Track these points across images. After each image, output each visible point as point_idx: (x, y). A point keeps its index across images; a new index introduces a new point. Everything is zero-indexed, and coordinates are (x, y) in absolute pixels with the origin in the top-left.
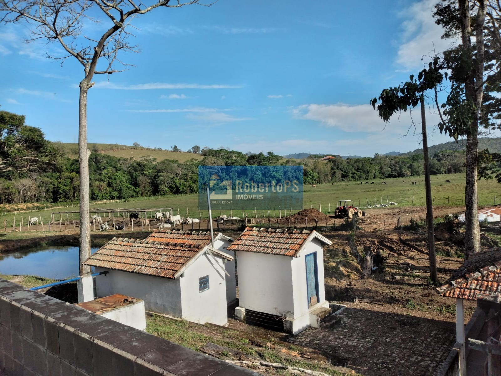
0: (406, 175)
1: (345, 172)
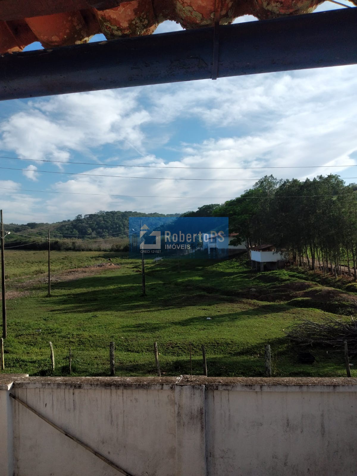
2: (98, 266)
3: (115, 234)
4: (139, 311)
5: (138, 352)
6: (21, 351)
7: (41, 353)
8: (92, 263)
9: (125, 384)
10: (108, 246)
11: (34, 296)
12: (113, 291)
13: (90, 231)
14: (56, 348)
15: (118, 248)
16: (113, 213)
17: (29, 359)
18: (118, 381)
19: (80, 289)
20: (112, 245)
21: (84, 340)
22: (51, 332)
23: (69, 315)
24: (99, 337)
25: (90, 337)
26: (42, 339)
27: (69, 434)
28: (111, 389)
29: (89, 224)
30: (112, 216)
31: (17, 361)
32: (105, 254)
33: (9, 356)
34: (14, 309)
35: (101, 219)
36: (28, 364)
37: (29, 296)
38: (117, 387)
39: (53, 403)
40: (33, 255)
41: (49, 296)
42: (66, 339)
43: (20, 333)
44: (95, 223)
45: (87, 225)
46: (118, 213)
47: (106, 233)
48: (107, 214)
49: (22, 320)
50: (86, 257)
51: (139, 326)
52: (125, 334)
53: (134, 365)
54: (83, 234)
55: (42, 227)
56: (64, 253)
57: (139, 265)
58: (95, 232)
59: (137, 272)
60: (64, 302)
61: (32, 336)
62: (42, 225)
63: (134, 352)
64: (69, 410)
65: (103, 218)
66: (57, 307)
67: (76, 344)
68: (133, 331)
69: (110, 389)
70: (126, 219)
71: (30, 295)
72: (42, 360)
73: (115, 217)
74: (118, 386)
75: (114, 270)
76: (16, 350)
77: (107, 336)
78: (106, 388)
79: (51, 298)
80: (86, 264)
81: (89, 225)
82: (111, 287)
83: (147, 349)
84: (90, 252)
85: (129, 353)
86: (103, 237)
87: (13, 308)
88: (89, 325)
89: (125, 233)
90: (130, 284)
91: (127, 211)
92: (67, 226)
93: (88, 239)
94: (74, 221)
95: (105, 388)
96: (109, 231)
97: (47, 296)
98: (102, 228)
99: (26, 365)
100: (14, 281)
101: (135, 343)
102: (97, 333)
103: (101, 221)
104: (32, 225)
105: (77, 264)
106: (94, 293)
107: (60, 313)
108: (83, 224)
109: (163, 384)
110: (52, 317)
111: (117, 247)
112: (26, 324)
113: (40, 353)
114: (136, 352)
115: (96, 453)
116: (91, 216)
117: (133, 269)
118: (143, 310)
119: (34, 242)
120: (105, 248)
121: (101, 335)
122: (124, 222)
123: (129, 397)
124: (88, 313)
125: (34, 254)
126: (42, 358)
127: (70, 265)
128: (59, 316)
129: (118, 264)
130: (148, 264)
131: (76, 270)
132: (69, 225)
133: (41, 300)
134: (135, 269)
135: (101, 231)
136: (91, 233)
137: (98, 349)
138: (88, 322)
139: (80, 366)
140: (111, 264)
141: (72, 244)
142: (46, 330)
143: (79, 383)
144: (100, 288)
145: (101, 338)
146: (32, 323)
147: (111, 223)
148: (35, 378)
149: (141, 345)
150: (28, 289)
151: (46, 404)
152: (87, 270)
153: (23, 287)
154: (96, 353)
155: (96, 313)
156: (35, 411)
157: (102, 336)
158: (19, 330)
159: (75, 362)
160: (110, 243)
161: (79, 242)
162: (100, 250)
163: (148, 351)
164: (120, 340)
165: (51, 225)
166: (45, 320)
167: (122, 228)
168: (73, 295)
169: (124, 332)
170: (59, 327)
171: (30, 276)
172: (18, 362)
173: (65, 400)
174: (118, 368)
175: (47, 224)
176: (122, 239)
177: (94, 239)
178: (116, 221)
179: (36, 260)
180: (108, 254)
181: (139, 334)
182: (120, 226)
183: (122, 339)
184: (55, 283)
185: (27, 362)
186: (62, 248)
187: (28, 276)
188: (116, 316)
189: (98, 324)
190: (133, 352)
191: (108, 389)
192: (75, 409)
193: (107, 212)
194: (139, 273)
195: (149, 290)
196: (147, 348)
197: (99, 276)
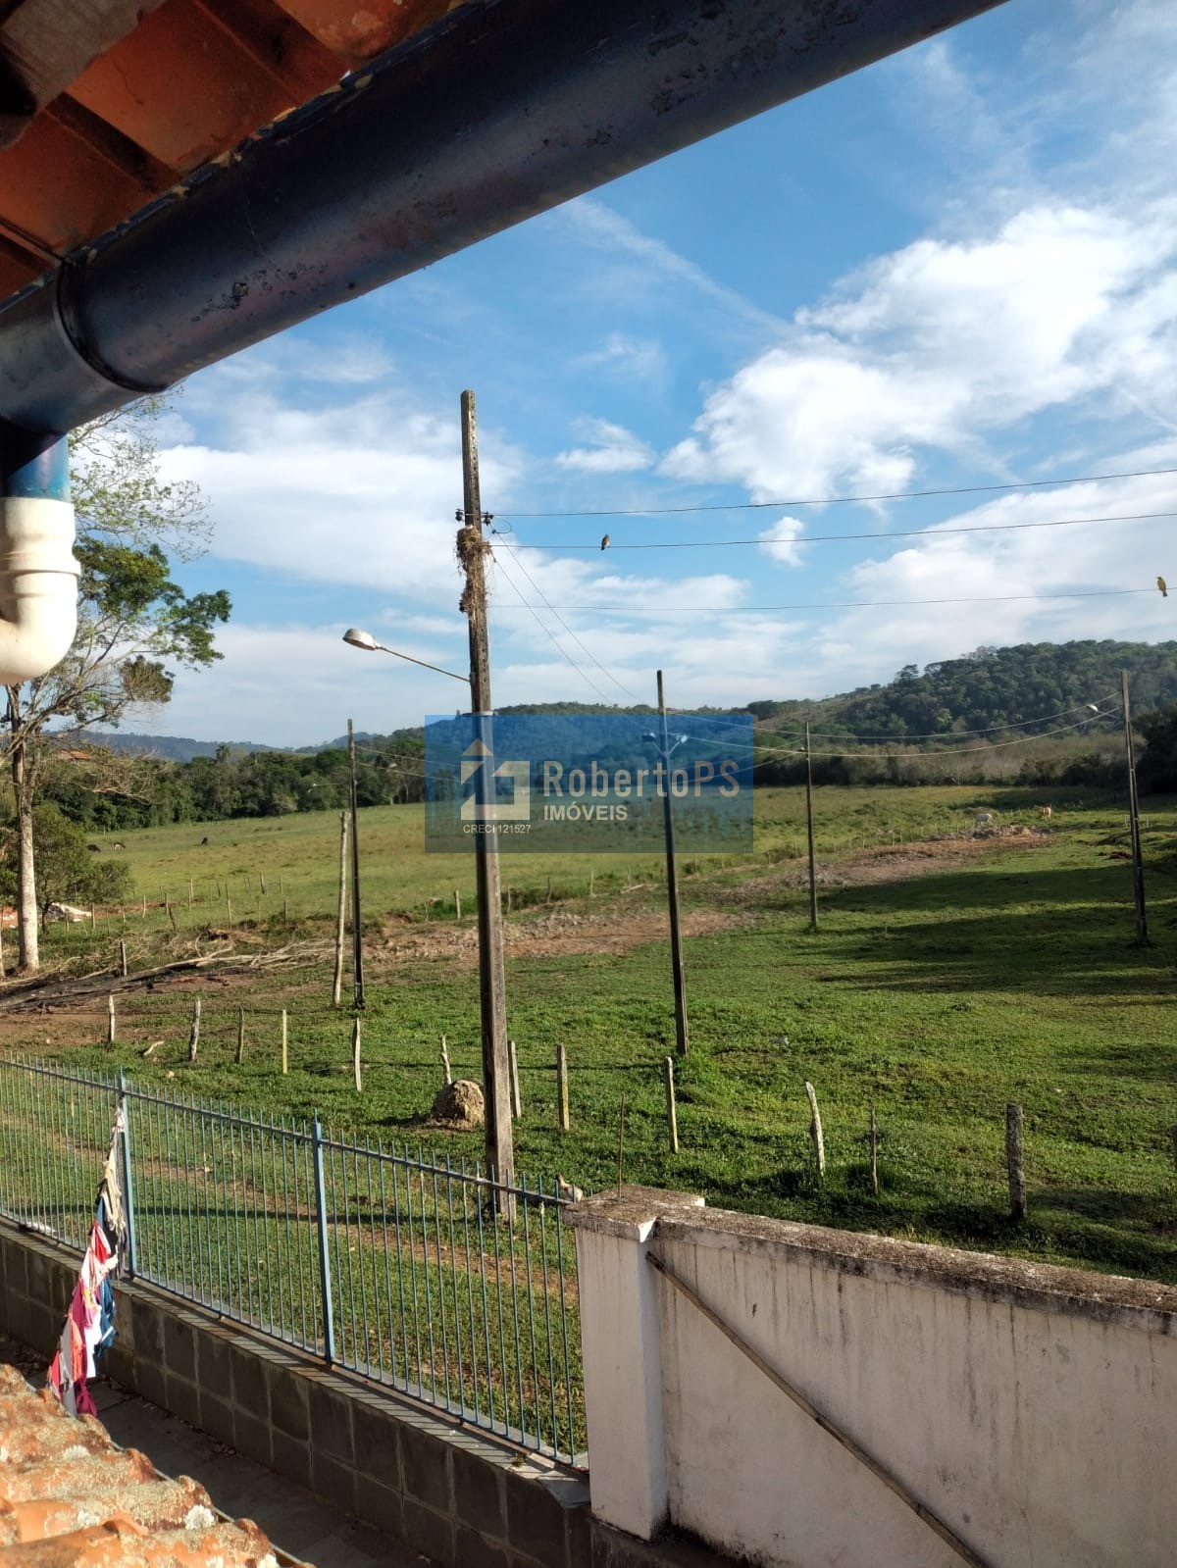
0: (281, 811)
1: (71, 804)
2: (975, 835)
3: (1035, 725)
4: (1121, 999)
5: (1115, 1149)
6: (727, 1101)
7: (788, 1115)
8: (954, 824)
9: (1018, 1288)
10: (1009, 767)
11: (770, 928)
12: (1027, 922)
13: (944, 716)
14: (835, 1101)
15: (1045, 773)
16: (1024, 652)
17: (749, 1128)
18: (995, 1273)
19: (913, 913)
20: (1022, 761)
21: (923, 1086)
22: (818, 1048)
23: (877, 997)
24: (974, 1079)
25: (945, 1075)
26: (792, 1068)
27: (829, 1421)
28: (969, 1299)
29: (943, 694)
30: (1021, 663)
31: (716, 1130)
32: (1000, 794)
33: (693, 1113)
34: (712, 966)
35: (984, 673)
36: (746, 1144)
37: (755, 927)
38: (989, 1295)
39: (775, 1306)
40: (766, 801)
41: (812, 929)
42: (867, 1077)
43: (727, 1042)
44: (963, 689)
45: (935, 699)
46: (1041, 650)
47: (1000, 721)
48: (1003, 654)
49: (734, 1003)
50: (935, 805)
51: (1120, 1054)
52: (1066, 1077)
53: (1100, 1193)
54: (921, 727)
55: (792, 714)
56: (862, 792)
57: (1125, 835)
58: (961, 720)
59: (1114, 856)
60: (862, 953)
61: (762, 1055)
62: (792, 705)
63: (1100, 1145)
64: (828, 1342)
65: (990, 672)
66: (838, 968)
67: (898, 1096)
68: (1097, 1071)
69: (965, 1295)
70: (1072, 669)
71: (758, 925)
72: (789, 1137)
73: (1033, 666)
74: (994, 1292)
75: (1030, 850)
76: (714, 1096)
77: (1004, 1080)
78: (952, 1292)
79: (823, 939)
80: (933, 827)
81: (941, 697)
82: (1020, 908)
83: (1154, 1141)
84: (946, 789)
85: (1084, 1149)
86: (992, 737)
87: (708, 962)
88: (943, 1036)
89: (1069, 720)
90: (1087, 900)
91: (1077, 640)
92: (869, 706)
93: (940, 746)
94: (893, 687)
95: (947, 1290)
96: (1010, 714)
97: (806, 932)
98: (987, 705)
99: (740, 1147)
100: (710, 882)
101: (1104, 1112)
102: (966, 1064)
103: (983, 683)
104: (762, 710)
105: (902, 829)
106: (959, 926)
107: (850, 989)
108: (922, 694)
109: (1170, 1316)
110: (821, 999)
111: (1041, 771)
112: (744, 1017)
113: (782, 1114)
114: (1108, 1147)
115: (921, 1508)
116: (949, 668)
117: (1099, 849)
118: (1139, 997)
119: (768, 759)
120: (996, 774)
121: (982, 1072)
122: (1067, 679)
123: (1035, 1336)
124: (940, 995)
125: (770, 797)
126: (790, 1129)
127: (880, 832)
128: (843, 998)
129: (1046, 831)
130: (1156, 829)
131: (901, 847)
132: (877, 702)
133: (790, 942)
134: (1108, 848)
135: (984, 714)
136: (949, 725)
137: (973, 1120)
138: (940, 1025)
139: (909, 1174)
140: (1019, 831)
141: (884, 763)
142: (804, 1039)
143: (855, 1255)
144: (979, 910)
145: (982, 1085)
146: (764, 1013)
147: (1019, 686)
148: (720, 1216)
149: (1129, 1125)
150: (751, 906)
151: (755, 1306)
152: (934, 847)
153: (737, 900)
154: (962, 1132)
155: (964, 997)
156: (722, 1323)
157: (986, 1077)
158: (724, 1034)
159: (891, 1156)
160: (1016, 757)
161: (909, 756)
162: (979, 781)
163: (1155, 1147)
164: (1048, 1099)
165: (818, 705)
166: (801, 1006)
167: (1059, 703)
168: (891, 930)
169: (1064, 1070)
170: (842, 1033)
171: (758, 866)
172: (718, 1135)
173: (814, 1305)
174: (1039, 1197)
175: (807, 702)
176: (1057, 742)
177: (960, 746)
178: (1037, 678)
179: (776, 818)
180: (1011, 793)
181: (1121, 1082)
182: (1050, 695)
183: (1057, 1094)
184: (833, 890)
185: (742, 1136)
186: (855, 777)
187: (752, 867)
188: (1036, 1012)
189: (971, 1036)
190: (1097, 1144)
191: (957, 1294)
192: (845, 1340)
193: (1003, 650)
194: (1123, 862)
195: (1161, 926)
196: (1155, 1136)
197: (979, 870)
